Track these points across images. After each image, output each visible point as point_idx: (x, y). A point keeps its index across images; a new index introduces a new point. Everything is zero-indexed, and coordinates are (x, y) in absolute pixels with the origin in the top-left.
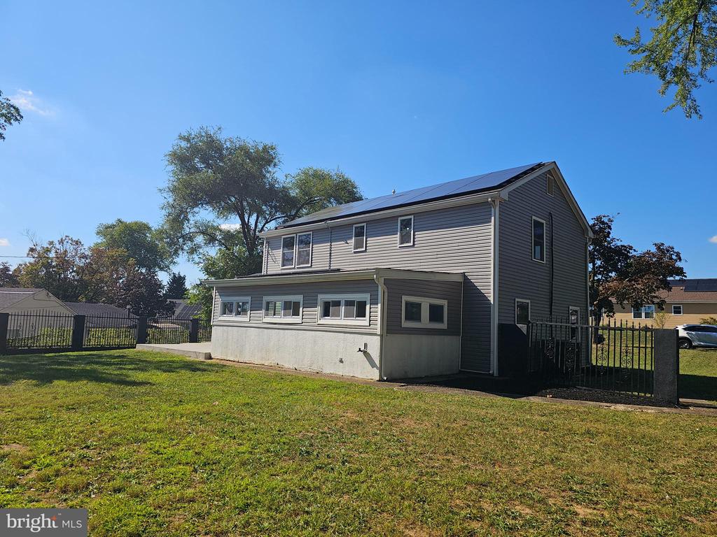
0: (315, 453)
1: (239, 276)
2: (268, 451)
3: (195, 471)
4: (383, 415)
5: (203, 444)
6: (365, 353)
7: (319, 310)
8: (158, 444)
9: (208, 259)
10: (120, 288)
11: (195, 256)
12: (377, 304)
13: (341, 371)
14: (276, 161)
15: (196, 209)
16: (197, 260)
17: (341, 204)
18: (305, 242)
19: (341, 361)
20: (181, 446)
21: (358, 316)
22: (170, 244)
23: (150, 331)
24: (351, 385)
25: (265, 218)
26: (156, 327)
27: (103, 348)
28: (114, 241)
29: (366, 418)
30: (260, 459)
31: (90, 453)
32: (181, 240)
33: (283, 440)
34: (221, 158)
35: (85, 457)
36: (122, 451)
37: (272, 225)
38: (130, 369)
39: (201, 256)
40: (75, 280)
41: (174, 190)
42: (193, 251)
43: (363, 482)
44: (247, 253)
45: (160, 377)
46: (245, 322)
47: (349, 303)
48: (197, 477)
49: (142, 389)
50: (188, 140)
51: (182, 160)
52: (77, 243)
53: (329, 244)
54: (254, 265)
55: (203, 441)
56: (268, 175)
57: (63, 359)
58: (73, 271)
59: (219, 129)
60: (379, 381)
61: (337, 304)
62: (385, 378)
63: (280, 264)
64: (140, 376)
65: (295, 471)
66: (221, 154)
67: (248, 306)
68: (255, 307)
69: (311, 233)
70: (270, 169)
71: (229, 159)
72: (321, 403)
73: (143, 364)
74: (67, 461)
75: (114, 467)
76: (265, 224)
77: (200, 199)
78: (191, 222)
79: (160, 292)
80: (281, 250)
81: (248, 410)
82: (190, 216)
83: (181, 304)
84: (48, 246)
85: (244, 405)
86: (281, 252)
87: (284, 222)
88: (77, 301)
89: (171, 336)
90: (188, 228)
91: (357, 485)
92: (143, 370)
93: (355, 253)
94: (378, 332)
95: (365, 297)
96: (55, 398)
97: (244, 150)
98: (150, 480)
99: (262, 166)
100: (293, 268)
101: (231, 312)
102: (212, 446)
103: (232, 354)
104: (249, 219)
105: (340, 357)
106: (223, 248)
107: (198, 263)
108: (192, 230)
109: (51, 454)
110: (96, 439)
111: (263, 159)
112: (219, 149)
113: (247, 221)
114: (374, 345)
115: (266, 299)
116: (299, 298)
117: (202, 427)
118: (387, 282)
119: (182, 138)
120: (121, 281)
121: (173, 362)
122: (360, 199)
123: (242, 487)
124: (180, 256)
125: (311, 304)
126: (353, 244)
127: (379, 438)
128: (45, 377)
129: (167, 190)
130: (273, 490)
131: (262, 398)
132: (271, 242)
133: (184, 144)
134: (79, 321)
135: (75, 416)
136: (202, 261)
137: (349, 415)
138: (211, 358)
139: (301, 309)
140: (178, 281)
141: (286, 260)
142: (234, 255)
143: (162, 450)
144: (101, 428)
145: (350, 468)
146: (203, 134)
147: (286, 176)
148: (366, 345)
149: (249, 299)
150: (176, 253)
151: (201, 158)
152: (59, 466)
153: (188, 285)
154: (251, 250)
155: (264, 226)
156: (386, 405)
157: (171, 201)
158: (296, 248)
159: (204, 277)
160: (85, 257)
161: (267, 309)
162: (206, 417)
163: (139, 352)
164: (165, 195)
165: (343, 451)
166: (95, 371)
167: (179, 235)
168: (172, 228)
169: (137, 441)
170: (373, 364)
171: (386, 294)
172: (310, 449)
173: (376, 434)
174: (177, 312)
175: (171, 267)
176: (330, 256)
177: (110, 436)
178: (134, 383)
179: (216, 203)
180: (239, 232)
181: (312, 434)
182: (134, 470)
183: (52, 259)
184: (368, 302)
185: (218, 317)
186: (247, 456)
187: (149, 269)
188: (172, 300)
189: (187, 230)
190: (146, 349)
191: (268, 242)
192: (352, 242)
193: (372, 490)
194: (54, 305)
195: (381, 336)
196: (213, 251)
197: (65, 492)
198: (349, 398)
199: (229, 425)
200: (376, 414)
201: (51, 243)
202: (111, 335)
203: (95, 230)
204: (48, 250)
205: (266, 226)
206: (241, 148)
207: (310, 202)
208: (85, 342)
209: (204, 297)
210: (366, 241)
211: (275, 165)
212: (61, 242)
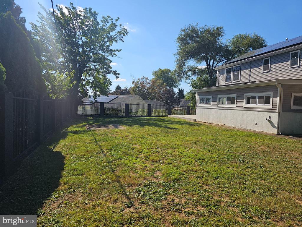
0: (246, 161)
1: (207, 87)
2: (225, 158)
3: (196, 161)
4: (280, 149)
5: (198, 152)
6: (270, 121)
7: (244, 101)
8: (181, 150)
9: (193, 82)
10: (162, 95)
11: (188, 80)
12: (277, 97)
13: (256, 129)
14: (223, 34)
15: (188, 61)
16: (189, 82)
17: (256, 49)
18: (237, 70)
19: (256, 124)
20: (189, 152)
21: (265, 103)
22: (178, 76)
23: (172, 110)
24: (262, 135)
25: (217, 61)
26: (174, 109)
27: (157, 116)
28: (158, 77)
29: (271, 150)
30: (221, 160)
31: (159, 150)
32: (182, 74)
33: (231, 154)
34: (198, 37)
35: (158, 151)
36: (169, 151)
37: (220, 64)
38: (167, 123)
39: (190, 80)
40: (147, 92)
41: (179, 54)
42: (187, 78)
43: (272, 176)
44: (209, 78)
45: (178, 126)
46: (210, 107)
47: (260, 97)
48: (197, 163)
49: (173, 131)
50: (184, 31)
51: (182, 40)
52: (147, 78)
53: (249, 70)
54: (212, 82)
55: (197, 151)
56: (219, 41)
57: (146, 119)
58: (146, 89)
59: (197, 24)
60: (277, 134)
61: (254, 98)
62: (281, 133)
63: (225, 81)
64: (171, 126)
65: (238, 167)
66: (198, 35)
67: (211, 100)
68: (214, 100)
69: (240, 65)
70: (220, 38)
71: (202, 37)
72: (247, 141)
73: (172, 122)
74: (152, 152)
75: (167, 156)
76: (217, 64)
77: (190, 56)
78: (186, 66)
79: (175, 96)
80: (225, 75)
81: (214, 141)
82: (186, 64)
83: (183, 100)
84: (138, 80)
85: (212, 139)
86: (225, 76)
87: (226, 62)
88: (148, 99)
89: (180, 112)
90: (185, 69)
91: (269, 177)
92: (171, 124)
93: (263, 73)
94: (277, 111)
95: (270, 94)
96: (146, 132)
97: (208, 31)
98: (180, 162)
99: (216, 37)
100: (231, 82)
101: (204, 102)
102: (201, 153)
103: (204, 120)
104: (210, 62)
105: (255, 122)
106: (199, 76)
107: (189, 83)
108: (187, 70)
109: (147, 149)
110: (160, 146)
111: (216, 34)
112: (197, 33)
113: (209, 63)
114: (275, 117)
115: (219, 96)
116: (235, 96)
117: (196, 146)
118: (283, 86)
119: (182, 31)
120: (161, 92)
121: (182, 122)
122: (266, 46)
123: (215, 170)
124: (182, 81)
125: (240, 98)
126: (263, 68)
127: (279, 159)
128: (142, 125)
129: (177, 54)
130: (229, 173)
131: (219, 137)
132: (221, 72)
133: (183, 33)
134: (149, 106)
135: (153, 138)
136: (191, 82)
137: (262, 147)
138: (196, 121)
139: (236, 101)
140: (181, 91)
141: (228, 79)
142: (203, 79)
143: (183, 152)
144: (161, 142)
145: (264, 170)
146: (191, 27)
147: (227, 40)
148: (270, 117)
149: (211, 97)
150: (181, 80)
151: (190, 38)
152: (150, 153)
153: (185, 93)
154: (211, 76)
155: (216, 65)
156: (281, 145)
157: (178, 58)
158: (232, 73)
159: (191, 89)
160: (149, 83)
161: (220, 101)
162: (197, 142)
163: (169, 118)
164: (176, 56)
165: (260, 162)
166: (156, 123)
167: (182, 72)
168: (179, 69)
169: (173, 148)
170: (273, 126)
171: (282, 92)
172: (244, 160)
173: (277, 157)
174: (181, 104)
175: (178, 86)
176: (250, 75)
177: (165, 145)
178: (169, 128)
179: (196, 57)
180: (205, 69)
181: (244, 154)
182: (174, 158)
183: (139, 85)
184: (272, 96)
185: (198, 105)
186: (216, 159)
187: (171, 87)
188: (179, 99)
189: (185, 70)
190: (172, 117)
191: (219, 72)
192: (262, 68)
193: (277, 180)
194: (141, 101)
195: (279, 113)
196: (195, 78)
197: (153, 162)
198: (261, 140)
199: (207, 146)
200: (277, 149)
201: (139, 79)
202: (159, 112)
203: (152, 74)
204: (138, 82)
205: (218, 65)
206: (207, 31)
207: (238, 50)
208: (152, 114)
209: (192, 97)
210: (270, 66)
211: (222, 35)
212: (142, 79)
